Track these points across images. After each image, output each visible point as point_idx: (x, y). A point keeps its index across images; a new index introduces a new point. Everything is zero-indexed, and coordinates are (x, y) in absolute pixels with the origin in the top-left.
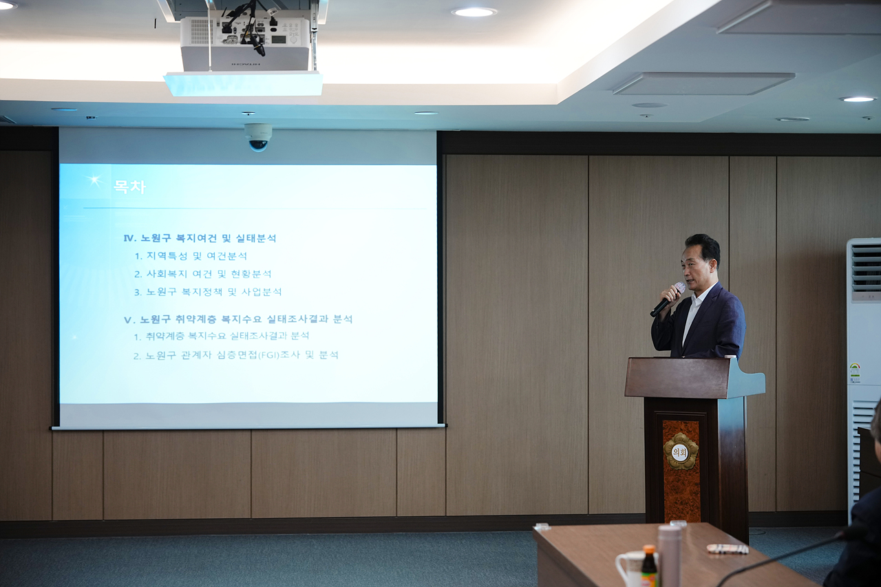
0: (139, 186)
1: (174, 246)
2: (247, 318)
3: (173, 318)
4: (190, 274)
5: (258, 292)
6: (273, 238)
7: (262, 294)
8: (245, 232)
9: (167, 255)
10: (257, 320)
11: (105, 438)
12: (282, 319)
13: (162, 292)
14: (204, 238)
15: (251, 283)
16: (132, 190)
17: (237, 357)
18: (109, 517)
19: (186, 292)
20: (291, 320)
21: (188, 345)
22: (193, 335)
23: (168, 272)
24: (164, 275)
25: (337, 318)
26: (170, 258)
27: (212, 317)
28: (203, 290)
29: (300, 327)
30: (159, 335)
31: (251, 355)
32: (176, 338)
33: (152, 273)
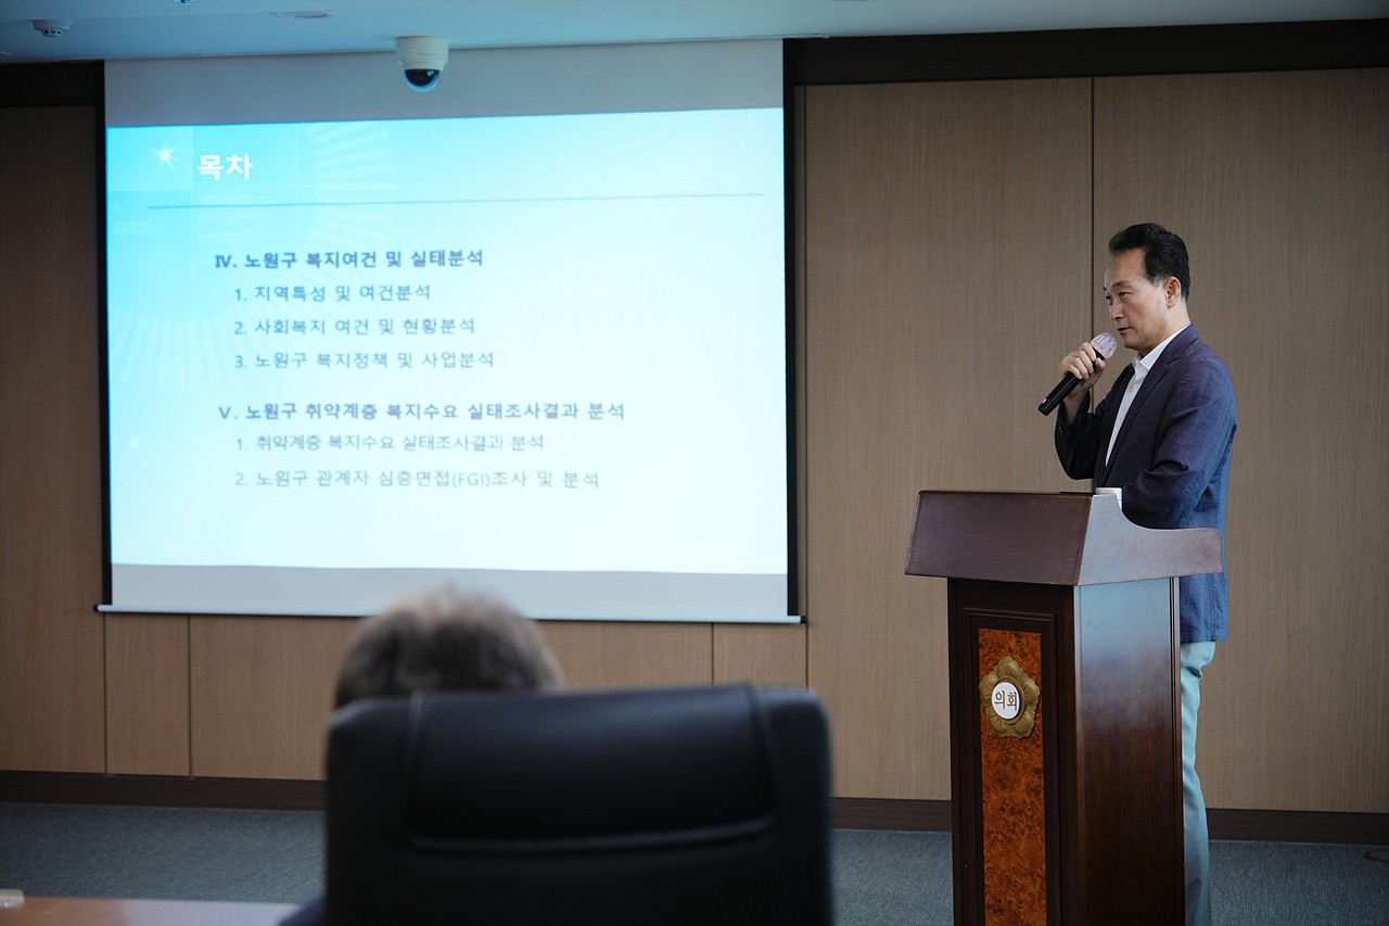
0: (241, 165)
1: (301, 274)
2: (432, 410)
3: (301, 408)
4: (330, 327)
5: (451, 361)
6: (477, 257)
7: (458, 364)
8: (427, 246)
9: (291, 292)
10: (450, 412)
11: (192, 626)
12: (494, 412)
13: (281, 360)
14: (353, 258)
15: (438, 342)
16: (229, 172)
17: (414, 482)
18: (201, 771)
19: (324, 360)
20: (510, 413)
21: (327, 458)
22: (335, 442)
23: (291, 324)
24: (284, 329)
25: (596, 410)
26: (296, 296)
27: (369, 406)
28: (353, 357)
29: (527, 426)
30: (277, 440)
31: (440, 479)
32: (306, 445)
33: (264, 325)
